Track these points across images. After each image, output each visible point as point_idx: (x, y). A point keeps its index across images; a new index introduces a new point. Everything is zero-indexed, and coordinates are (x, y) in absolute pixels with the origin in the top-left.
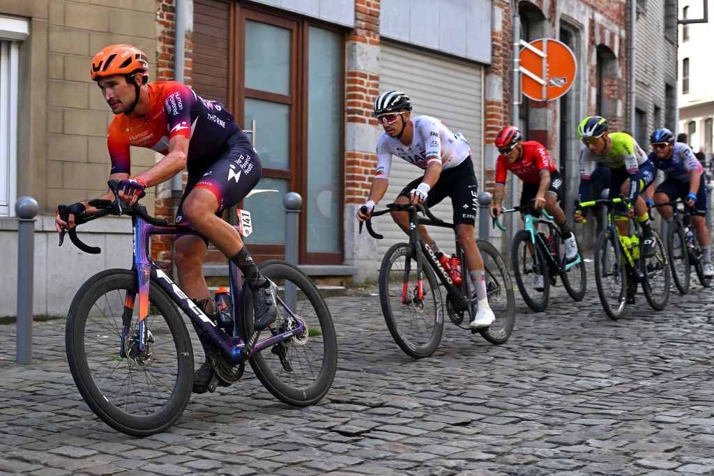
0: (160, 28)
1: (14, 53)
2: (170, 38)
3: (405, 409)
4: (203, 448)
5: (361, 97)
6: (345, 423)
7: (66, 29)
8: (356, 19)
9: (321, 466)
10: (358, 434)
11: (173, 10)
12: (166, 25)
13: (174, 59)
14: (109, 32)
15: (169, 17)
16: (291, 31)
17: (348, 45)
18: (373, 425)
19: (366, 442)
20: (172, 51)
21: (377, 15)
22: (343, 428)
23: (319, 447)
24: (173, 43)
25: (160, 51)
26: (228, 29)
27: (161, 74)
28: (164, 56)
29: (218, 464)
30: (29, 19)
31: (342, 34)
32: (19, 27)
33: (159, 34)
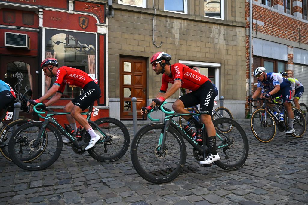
0: (247, 64)
1: (218, 70)
2: (249, 65)
3: (305, 138)
4: (261, 145)
5: (289, 75)
6: (291, 141)
7: (228, 65)
8: (288, 59)
9: (288, 149)
10: (295, 143)
11: (249, 60)
12: (248, 63)
13: (249, 69)
14: (236, 65)
15: (248, 61)
16: (274, 62)
17: (286, 65)
18: (298, 141)
19: (297, 145)
20: (249, 68)
21: (293, 58)
22: (291, 142)
23: (286, 145)
24: (249, 66)
25: (247, 68)
26: (260, 63)
27: (247, 72)
28: (248, 69)
29: (265, 148)
30: (221, 63)
31: (285, 63)
32: (219, 65)
33: (246, 65)
